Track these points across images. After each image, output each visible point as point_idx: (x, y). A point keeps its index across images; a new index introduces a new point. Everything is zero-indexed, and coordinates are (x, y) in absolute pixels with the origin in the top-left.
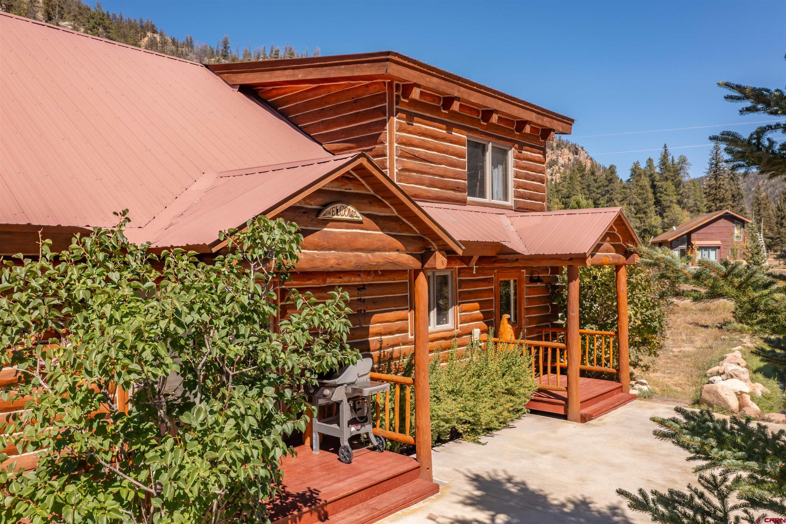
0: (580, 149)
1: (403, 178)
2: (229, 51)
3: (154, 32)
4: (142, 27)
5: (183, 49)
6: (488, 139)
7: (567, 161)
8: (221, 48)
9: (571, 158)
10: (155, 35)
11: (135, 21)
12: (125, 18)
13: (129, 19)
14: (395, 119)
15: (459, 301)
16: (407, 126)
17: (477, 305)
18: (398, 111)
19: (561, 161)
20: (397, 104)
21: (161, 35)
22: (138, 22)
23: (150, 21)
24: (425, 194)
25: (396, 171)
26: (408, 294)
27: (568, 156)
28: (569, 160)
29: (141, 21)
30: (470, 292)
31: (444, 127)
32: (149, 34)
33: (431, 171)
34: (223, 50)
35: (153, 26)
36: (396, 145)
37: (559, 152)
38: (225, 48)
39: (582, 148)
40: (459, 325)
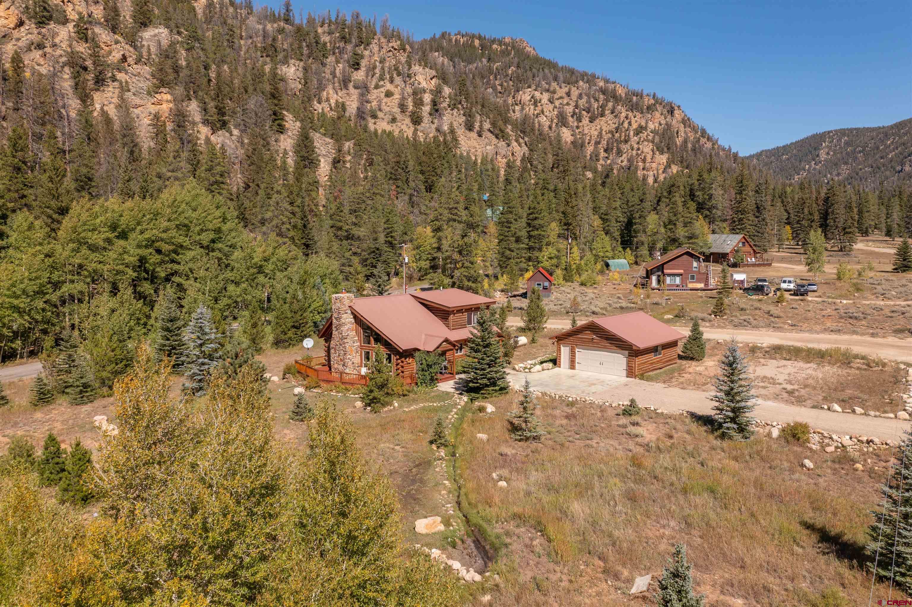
0: (676, 108)
2: (291, 15)
6: (472, 312)
7: (657, 125)
9: (662, 122)
14: (450, 317)
19: (651, 126)
25: (450, 325)
27: (659, 120)
28: (660, 124)
34: (285, 13)
37: (649, 116)
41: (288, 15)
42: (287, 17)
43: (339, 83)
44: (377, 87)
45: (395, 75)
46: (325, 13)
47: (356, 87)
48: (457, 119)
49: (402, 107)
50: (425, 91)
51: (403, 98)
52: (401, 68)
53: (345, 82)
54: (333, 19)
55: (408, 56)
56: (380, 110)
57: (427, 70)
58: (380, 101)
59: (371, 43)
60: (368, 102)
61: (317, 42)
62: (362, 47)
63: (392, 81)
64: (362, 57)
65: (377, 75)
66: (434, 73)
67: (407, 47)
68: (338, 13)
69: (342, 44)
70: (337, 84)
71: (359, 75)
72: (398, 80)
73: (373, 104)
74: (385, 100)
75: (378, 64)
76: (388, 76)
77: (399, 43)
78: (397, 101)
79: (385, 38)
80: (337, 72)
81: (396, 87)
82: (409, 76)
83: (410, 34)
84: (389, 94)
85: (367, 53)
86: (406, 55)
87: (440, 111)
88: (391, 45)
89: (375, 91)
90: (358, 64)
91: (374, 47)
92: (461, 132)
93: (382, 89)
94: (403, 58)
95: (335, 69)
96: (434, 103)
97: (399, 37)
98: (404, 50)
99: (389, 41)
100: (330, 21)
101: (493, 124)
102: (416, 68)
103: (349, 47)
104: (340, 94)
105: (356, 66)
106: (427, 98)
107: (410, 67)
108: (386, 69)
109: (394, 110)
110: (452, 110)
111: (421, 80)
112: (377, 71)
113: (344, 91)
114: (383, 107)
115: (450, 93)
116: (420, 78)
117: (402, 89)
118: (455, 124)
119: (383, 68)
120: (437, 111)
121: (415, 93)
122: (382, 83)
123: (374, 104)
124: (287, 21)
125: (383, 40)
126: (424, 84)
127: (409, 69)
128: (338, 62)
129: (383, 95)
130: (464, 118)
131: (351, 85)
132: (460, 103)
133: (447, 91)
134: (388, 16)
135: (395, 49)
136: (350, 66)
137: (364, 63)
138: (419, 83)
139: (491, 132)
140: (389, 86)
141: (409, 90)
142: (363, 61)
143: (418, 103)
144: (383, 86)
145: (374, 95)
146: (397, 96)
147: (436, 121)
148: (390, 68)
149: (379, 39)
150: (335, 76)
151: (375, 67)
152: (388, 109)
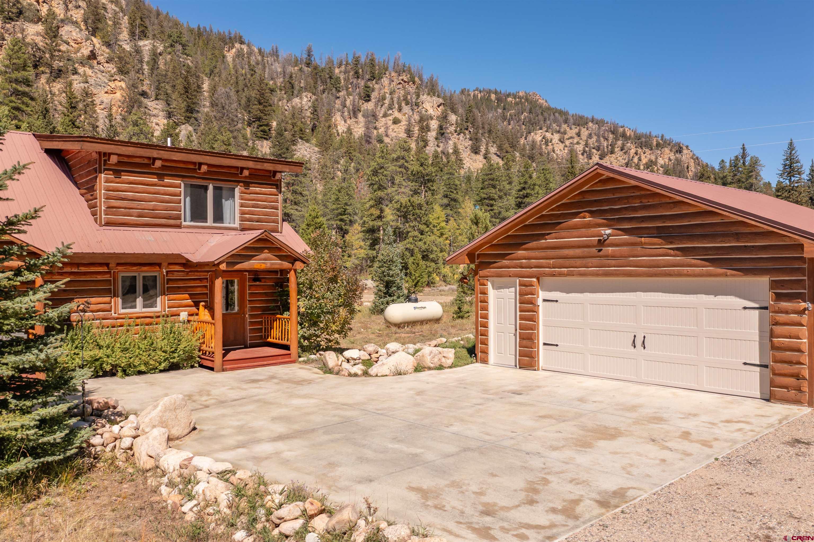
0: (684, 148)
1: (109, 213)
2: (313, 59)
3: (242, 43)
4: (230, 38)
5: (269, 59)
6: (208, 181)
7: (667, 161)
8: (305, 56)
9: (672, 158)
10: (243, 46)
11: (224, 32)
12: (215, 30)
13: (218, 31)
14: (103, 175)
15: (166, 293)
16: (114, 179)
17: (187, 296)
18: (105, 170)
19: (661, 161)
20: (104, 165)
21: (248, 45)
22: (227, 34)
23: (238, 32)
24: (132, 222)
25: (103, 208)
26: (112, 287)
27: (669, 155)
28: (670, 160)
29: (230, 33)
30: (179, 287)
31: (155, 177)
32: (237, 45)
33: (139, 207)
34: (306, 58)
35: (241, 37)
36: (103, 191)
37: (659, 152)
38: (309, 56)
39: (687, 147)
40: (167, 309)
41: (310, 59)
42: (308, 62)
43: (349, 112)
44: (385, 115)
45: (403, 104)
46: (343, 56)
47: (363, 116)
48: (463, 143)
49: (409, 132)
50: (432, 119)
51: (410, 124)
52: (409, 97)
53: (355, 112)
54: (350, 61)
55: (417, 87)
56: (387, 136)
57: (434, 98)
58: (387, 128)
59: (382, 78)
60: (375, 128)
61: (331, 78)
62: (374, 82)
63: (400, 110)
64: (373, 90)
65: (386, 105)
66: (441, 101)
67: (417, 79)
68: (354, 54)
69: (355, 81)
70: (346, 114)
71: (370, 106)
72: (406, 109)
73: (380, 131)
74: (393, 126)
75: (387, 95)
76: (397, 106)
77: (409, 76)
78: (403, 128)
79: (396, 72)
80: (348, 103)
81: (404, 115)
82: (417, 105)
83: (420, 68)
84: (396, 122)
85: (376, 86)
86: (415, 87)
87: (446, 135)
88: (401, 78)
89: (384, 119)
90: (369, 96)
91: (385, 81)
92: (466, 155)
93: (391, 118)
94: (411, 88)
95: (345, 100)
96: (441, 127)
97: (410, 71)
98: (414, 83)
99: (399, 75)
100: (347, 62)
101: (500, 148)
102: (424, 97)
103: (362, 83)
104: (348, 122)
105: (367, 98)
106: (434, 124)
107: (418, 96)
108: (395, 100)
109: (400, 135)
110: (459, 134)
111: (428, 108)
112: (387, 102)
113: (353, 120)
114: (390, 132)
115: (457, 120)
116: (427, 106)
117: (410, 117)
118: (460, 147)
119: (392, 99)
120: (442, 134)
121: (422, 120)
122: (390, 112)
123: (382, 130)
124: (308, 65)
125: (393, 74)
126: (431, 112)
127: (417, 99)
128: (349, 94)
129: (390, 123)
130: (470, 142)
131: (360, 115)
132: (467, 129)
133: (453, 118)
134: (400, 54)
135: (405, 82)
136: (360, 98)
137: (374, 95)
138: (426, 111)
139: (498, 156)
140: (397, 114)
141: (417, 117)
142: (373, 93)
143: (425, 129)
144: (391, 115)
145: (381, 122)
146: (404, 123)
147: (441, 145)
148: (399, 98)
149: (390, 74)
150: (345, 106)
151: (384, 98)
152: (394, 135)
